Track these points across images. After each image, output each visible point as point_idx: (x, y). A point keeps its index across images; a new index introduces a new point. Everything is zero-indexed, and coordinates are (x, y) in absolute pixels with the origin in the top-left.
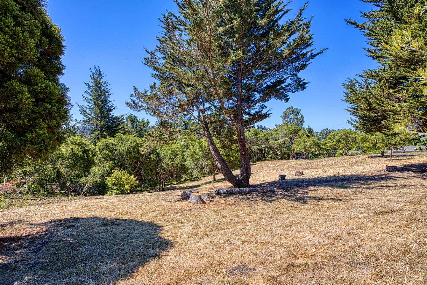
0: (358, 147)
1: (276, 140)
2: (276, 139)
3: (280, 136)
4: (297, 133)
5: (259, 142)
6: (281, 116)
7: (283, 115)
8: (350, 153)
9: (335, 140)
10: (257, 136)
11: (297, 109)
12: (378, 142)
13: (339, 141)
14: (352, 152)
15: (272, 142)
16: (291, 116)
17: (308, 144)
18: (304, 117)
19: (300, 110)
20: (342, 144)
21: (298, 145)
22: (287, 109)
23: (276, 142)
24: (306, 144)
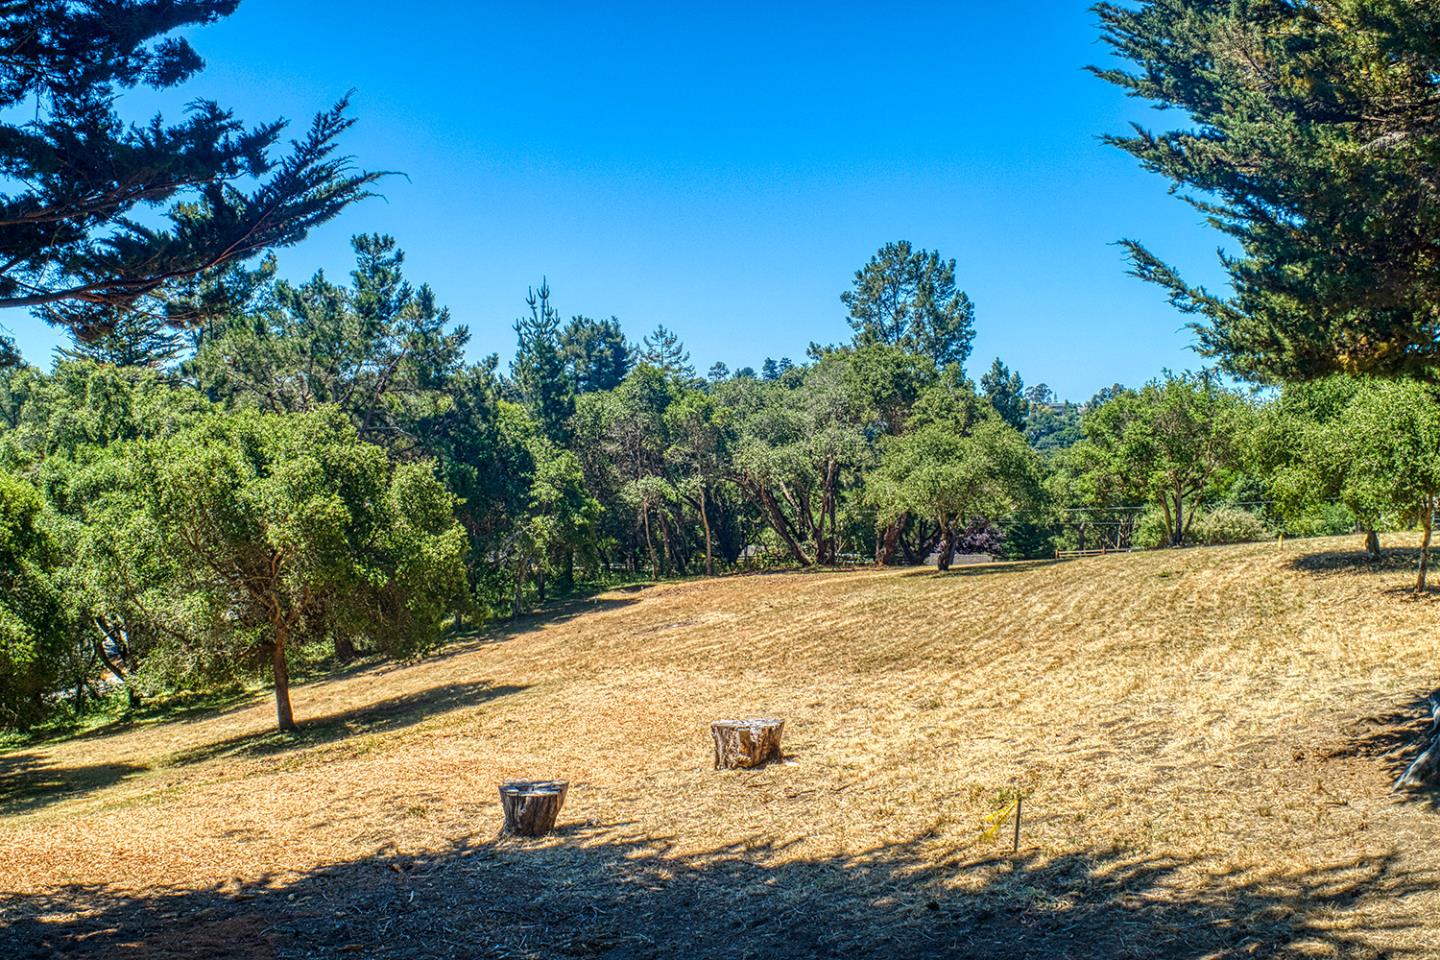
0: (1251, 488)
1: (782, 439)
2: (782, 435)
3: (808, 418)
4: (910, 396)
5: (675, 453)
6: (845, 297)
7: (854, 289)
8: (1206, 523)
9: (1123, 449)
10: (661, 410)
11: (936, 257)
12: (1356, 468)
13: (1144, 454)
14: (1219, 520)
15: (754, 456)
16: (901, 297)
17: (959, 471)
18: (969, 307)
19: (953, 266)
20: (1161, 473)
21: (900, 478)
22: (881, 253)
23: (777, 453)
24: (945, 469)
